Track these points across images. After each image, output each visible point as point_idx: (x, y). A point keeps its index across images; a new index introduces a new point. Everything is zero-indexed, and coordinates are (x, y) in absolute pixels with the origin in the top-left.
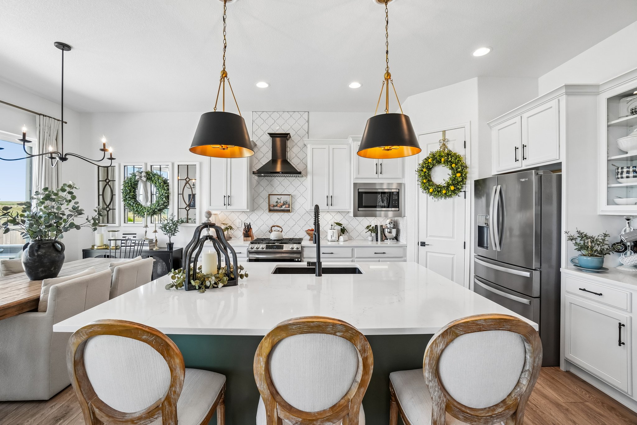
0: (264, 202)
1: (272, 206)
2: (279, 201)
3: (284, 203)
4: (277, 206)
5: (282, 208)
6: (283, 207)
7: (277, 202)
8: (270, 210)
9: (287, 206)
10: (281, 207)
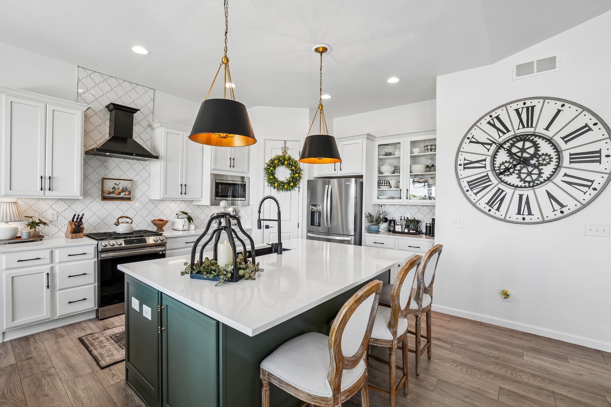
0: (95, 187)
1: (107, 192)
2: (117, 187)
3: (124, 190)
4: (113, 192)
5: (120, 196)
6: (122, 195)
7: (114, 188)
8: (104, 198)
9: (127, 193)
10: (120, 194)
